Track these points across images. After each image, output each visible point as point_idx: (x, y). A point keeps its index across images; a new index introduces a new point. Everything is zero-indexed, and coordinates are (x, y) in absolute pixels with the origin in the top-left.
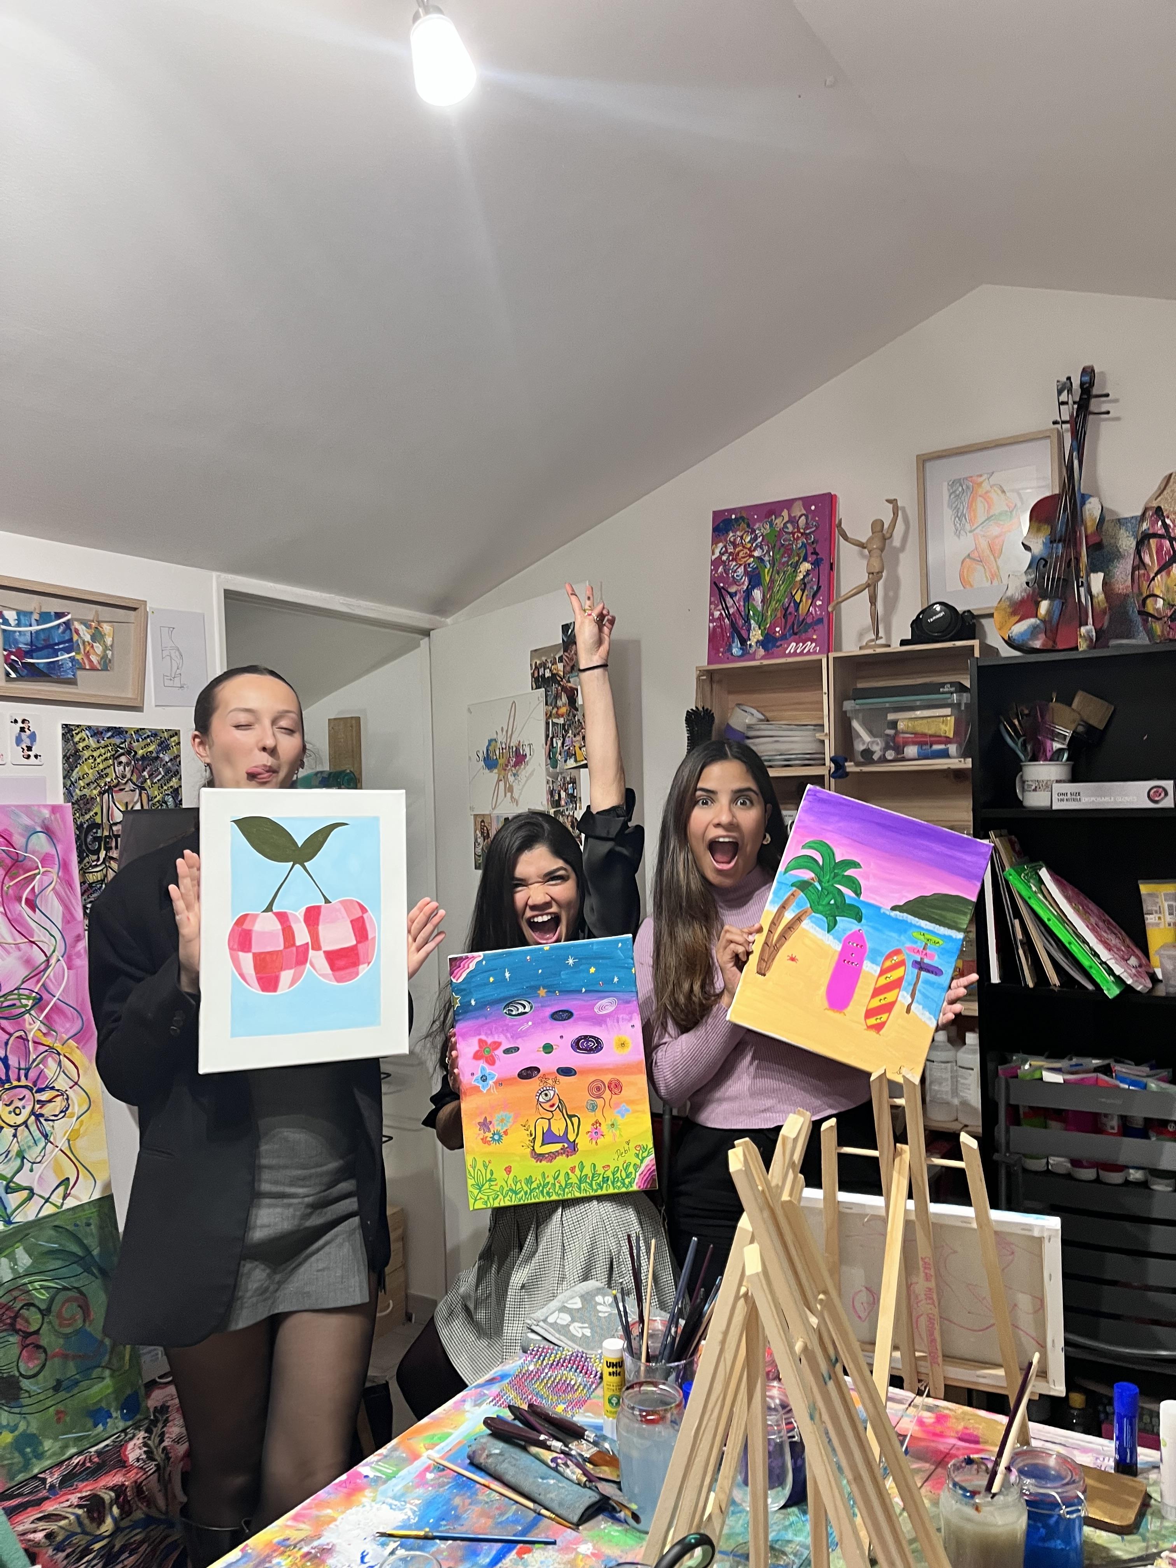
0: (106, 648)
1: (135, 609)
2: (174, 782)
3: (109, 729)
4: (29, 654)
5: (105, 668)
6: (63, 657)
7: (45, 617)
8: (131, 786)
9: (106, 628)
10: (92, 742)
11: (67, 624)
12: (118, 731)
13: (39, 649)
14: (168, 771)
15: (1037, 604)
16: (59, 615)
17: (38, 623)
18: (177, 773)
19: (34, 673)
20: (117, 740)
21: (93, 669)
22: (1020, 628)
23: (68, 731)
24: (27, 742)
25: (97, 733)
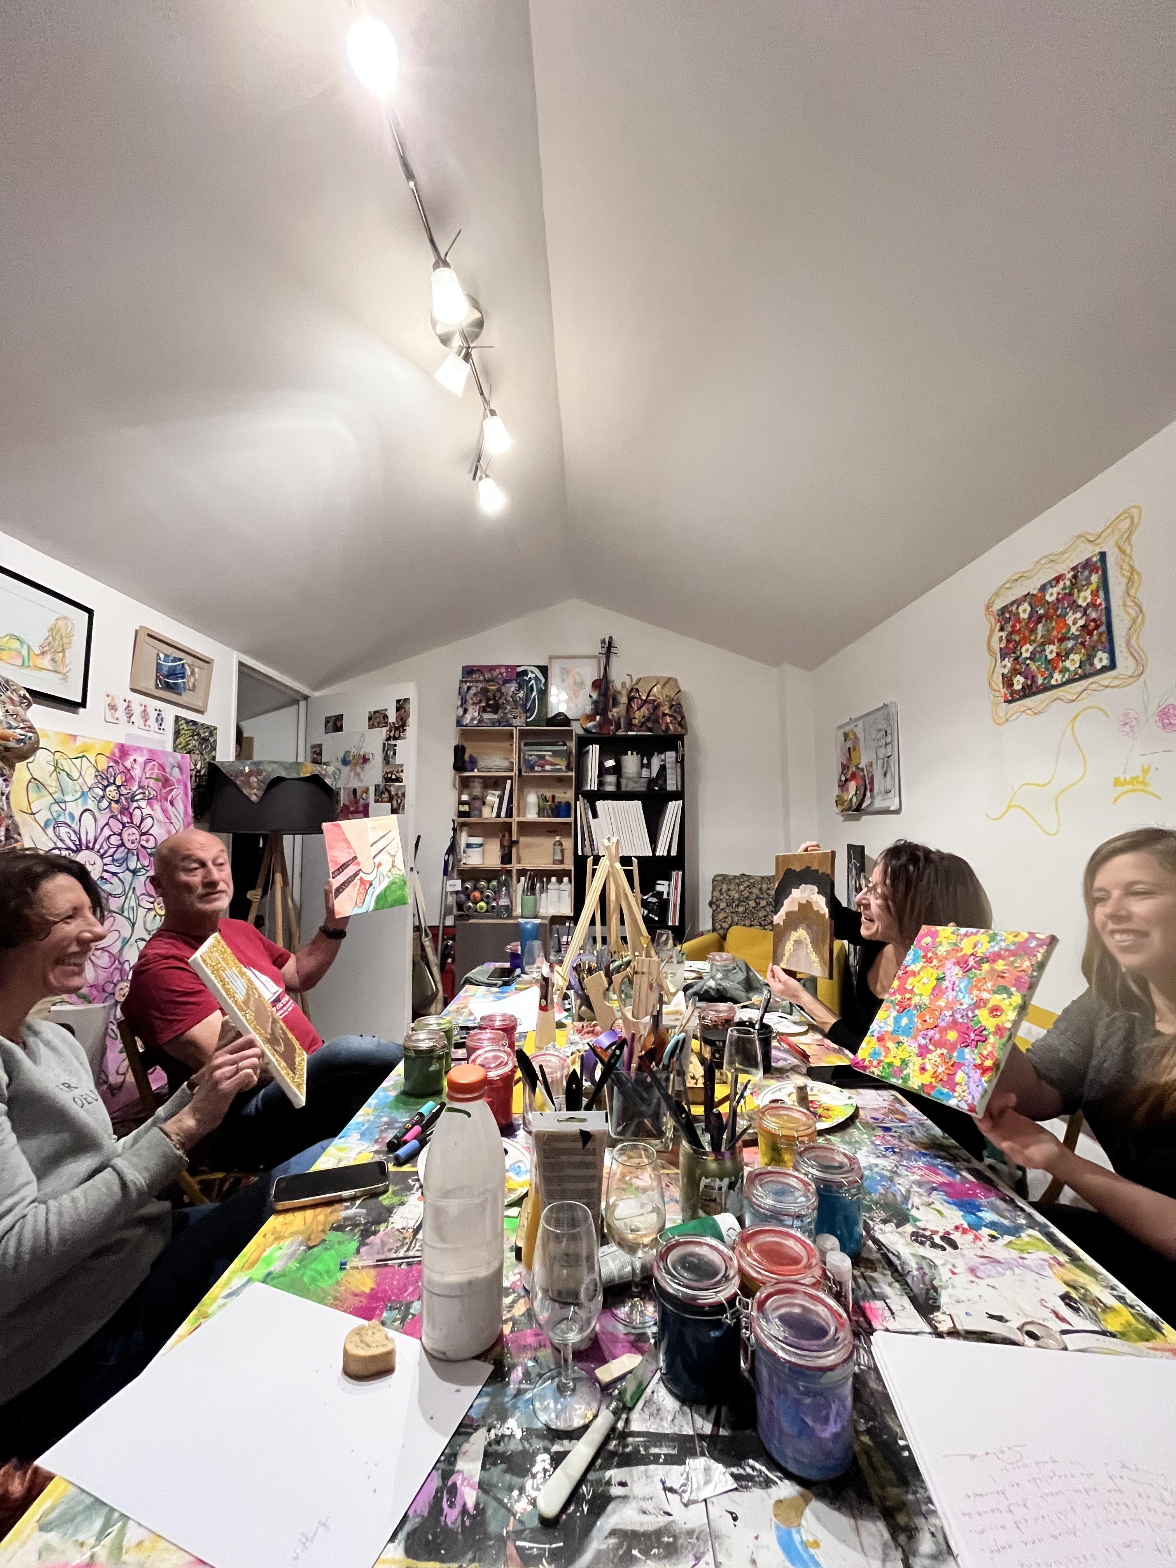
0: (195, 680)
1: (208, 663)
2: (213, 753)
3: (192, 721)
4: (168, 677)
5: (193, 690)
6: (180, 681)
7: (175, 660)
8: (197, 752)
9: (197, 670)
10: (185, 726)
11: (183, 665)
12: (195, 723)
13: (171, 675)
14: (212, 747)
15: (595, 717)
16: (180, 660)
17: (173, 661)
18: (215, 749)
19: (168, 687)
20: (194, 727)
21: (189, 690)
22: (590, 725)
23: (177, 719)
24: (160, 722)
25: (188, 722)
